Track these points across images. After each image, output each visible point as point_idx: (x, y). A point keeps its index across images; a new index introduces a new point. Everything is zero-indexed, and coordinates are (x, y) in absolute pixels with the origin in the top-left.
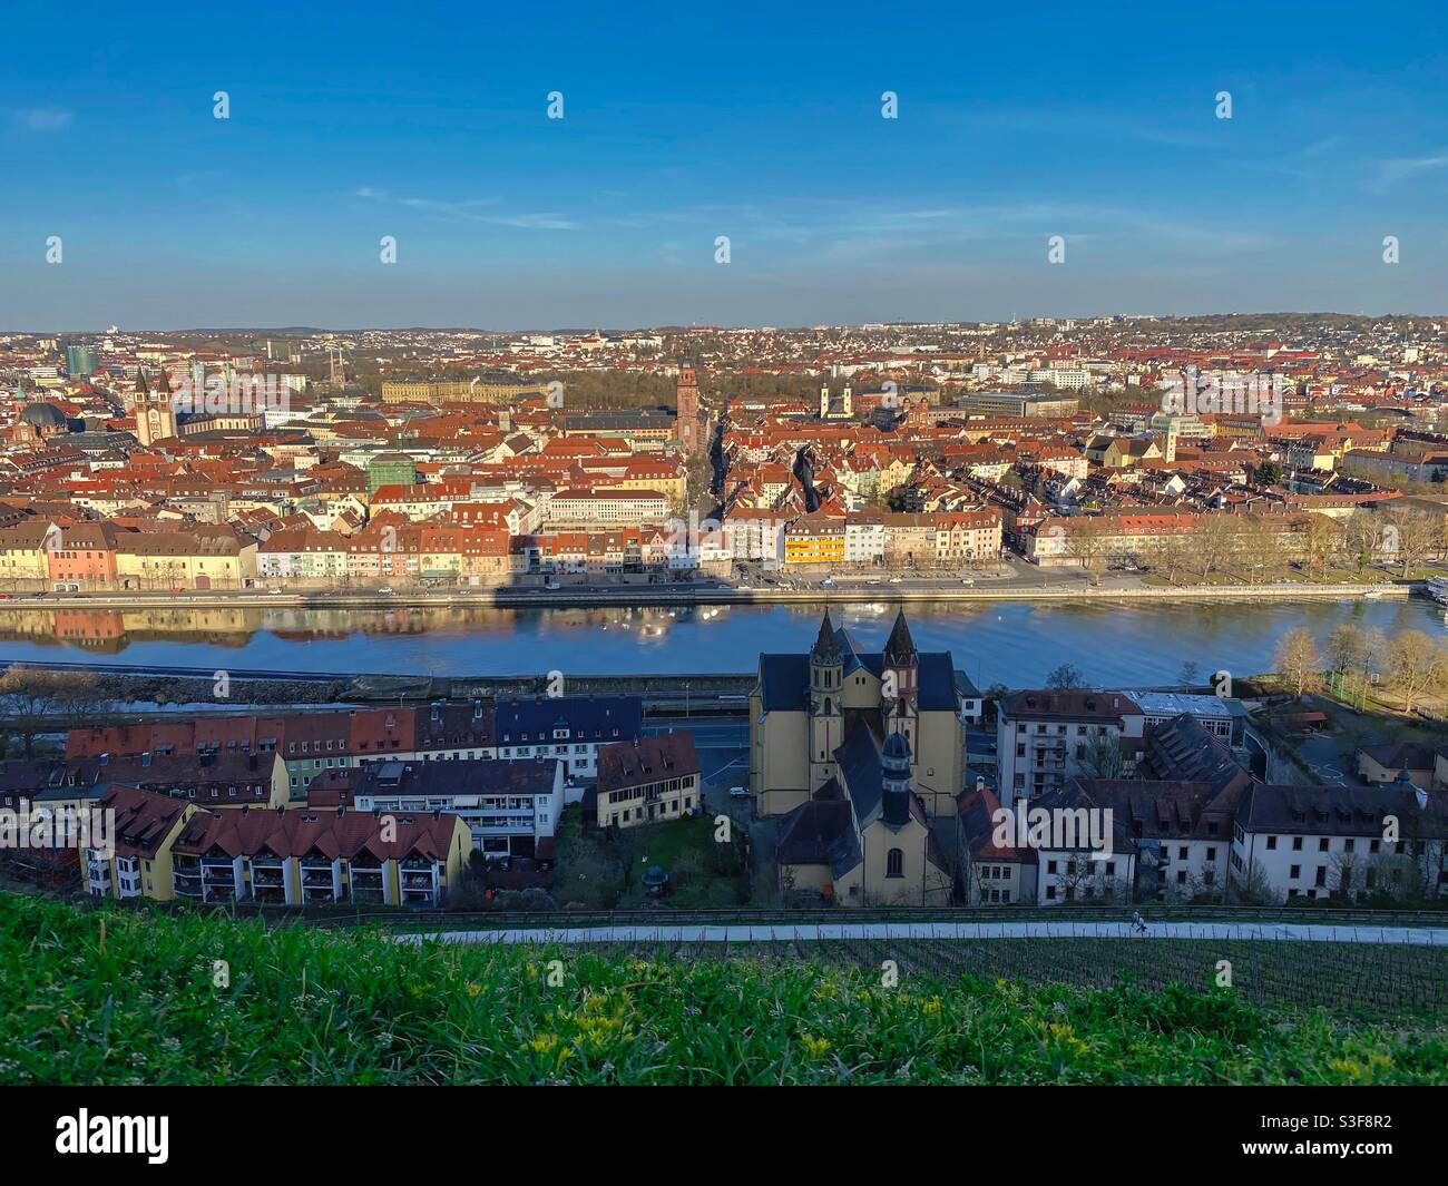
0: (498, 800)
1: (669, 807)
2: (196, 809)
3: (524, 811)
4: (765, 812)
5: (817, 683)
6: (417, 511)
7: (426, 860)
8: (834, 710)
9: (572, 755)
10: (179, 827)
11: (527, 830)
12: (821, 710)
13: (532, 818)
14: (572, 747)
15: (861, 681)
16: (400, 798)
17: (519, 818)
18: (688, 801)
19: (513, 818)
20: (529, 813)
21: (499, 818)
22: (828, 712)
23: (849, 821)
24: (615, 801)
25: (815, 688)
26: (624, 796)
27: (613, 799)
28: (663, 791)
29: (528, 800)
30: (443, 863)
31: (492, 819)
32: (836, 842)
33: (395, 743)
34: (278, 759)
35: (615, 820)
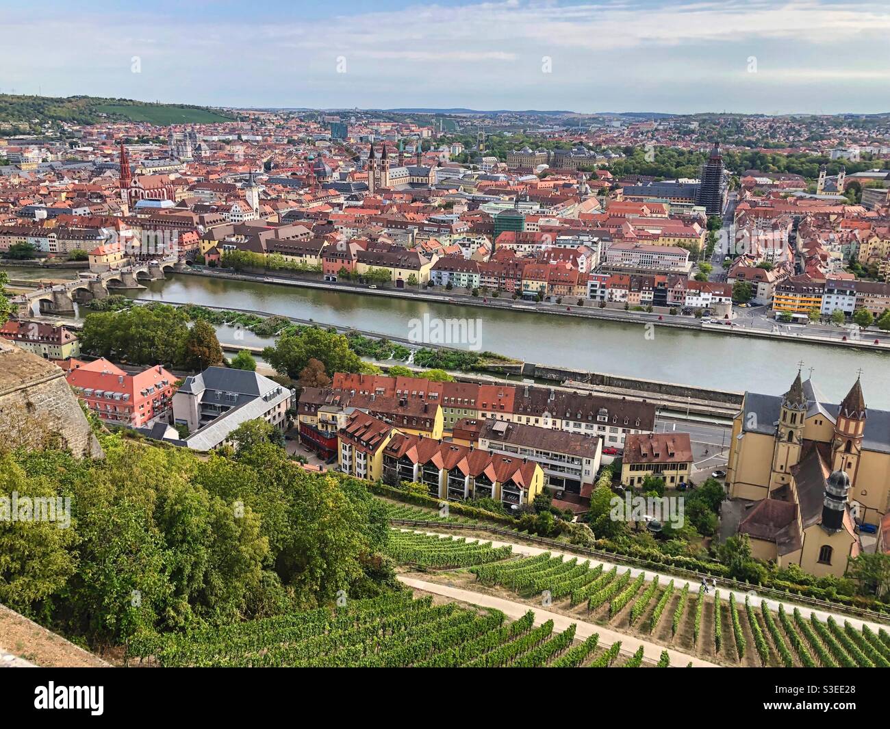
0: (561, 456)
1: (668, 480)
2: (396, 431)
3: (575, 465)
4: (735, 496)
5: (784, 419)
6: (522, 249)
7: (517, 487)
8: (795, 440)
9: (607, 433)
10: (388, 440)
11: (576, 478)
12: (785, 438)
13: (580, 471)
14: (608, 428)
15: (818, 423)
16: (504, 444)
17: (572, 469)
18: (682, 478)
19: (568, 468)
20: (579, 468)
21: (560, 467)
22: (790, 439)
23: (795, 518)
24: (633, 470)
25: (783, 423)
26: (639, 468)
27: (632, 468)
28: (665, 469)
29: (578, 460)
30: (526, 490)
31: (556, 466)
32: (783, 530)
33: (502, 407)
34: (439, 406)
35: (632, 482)
